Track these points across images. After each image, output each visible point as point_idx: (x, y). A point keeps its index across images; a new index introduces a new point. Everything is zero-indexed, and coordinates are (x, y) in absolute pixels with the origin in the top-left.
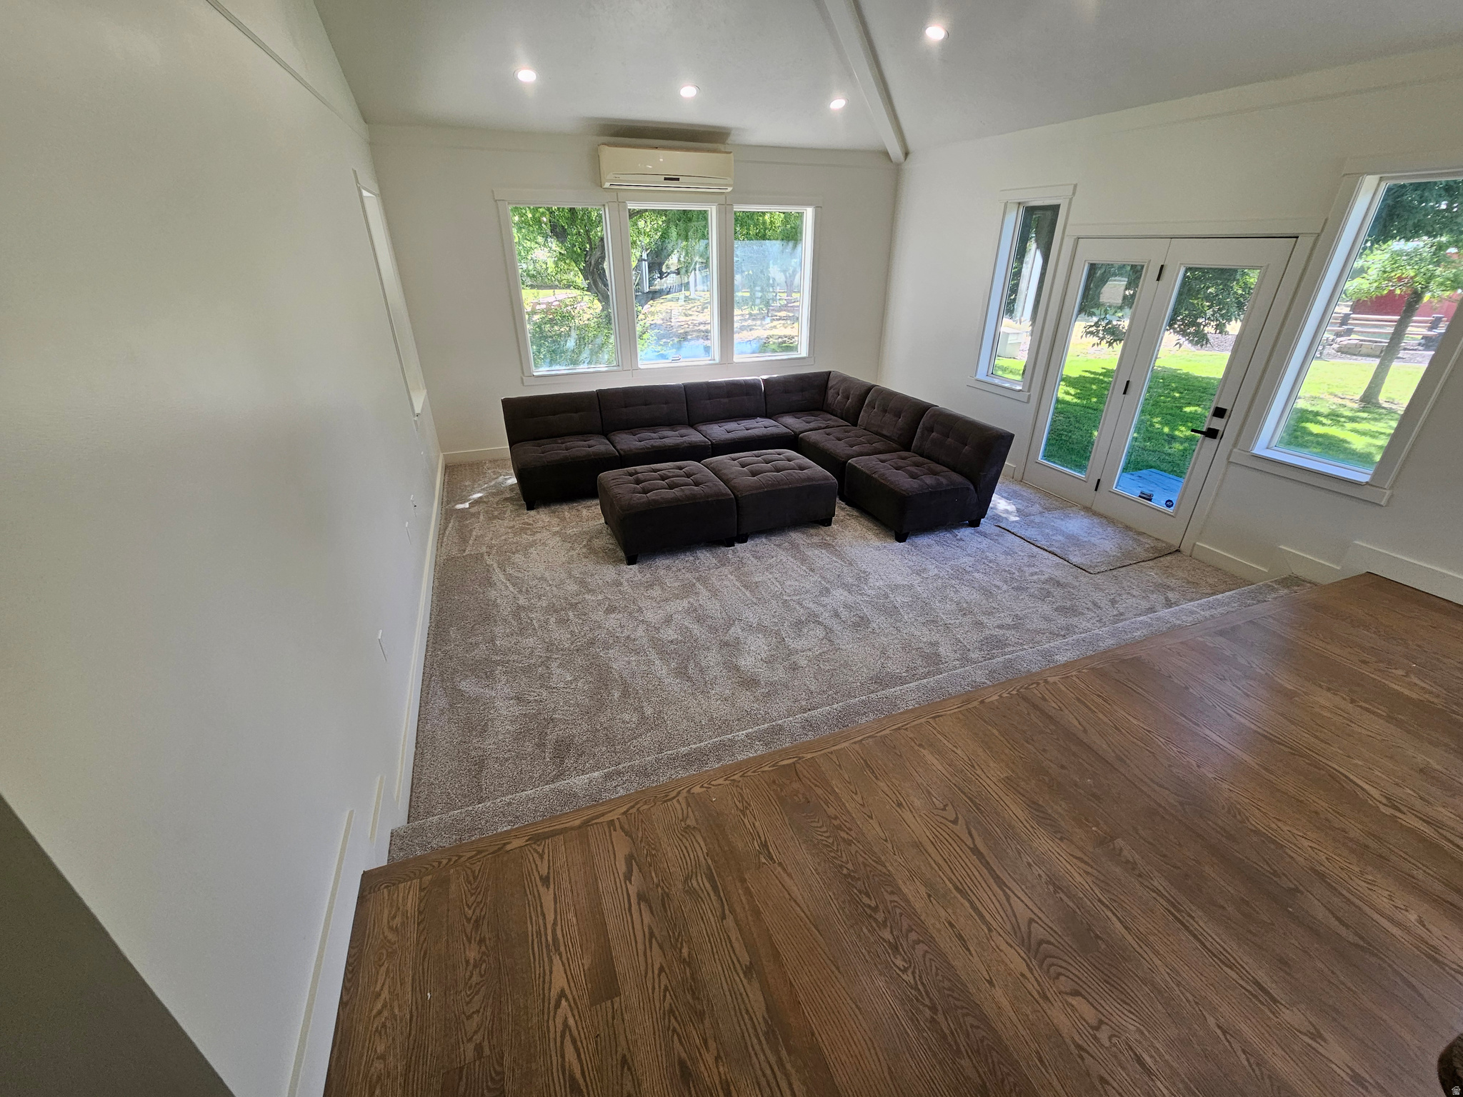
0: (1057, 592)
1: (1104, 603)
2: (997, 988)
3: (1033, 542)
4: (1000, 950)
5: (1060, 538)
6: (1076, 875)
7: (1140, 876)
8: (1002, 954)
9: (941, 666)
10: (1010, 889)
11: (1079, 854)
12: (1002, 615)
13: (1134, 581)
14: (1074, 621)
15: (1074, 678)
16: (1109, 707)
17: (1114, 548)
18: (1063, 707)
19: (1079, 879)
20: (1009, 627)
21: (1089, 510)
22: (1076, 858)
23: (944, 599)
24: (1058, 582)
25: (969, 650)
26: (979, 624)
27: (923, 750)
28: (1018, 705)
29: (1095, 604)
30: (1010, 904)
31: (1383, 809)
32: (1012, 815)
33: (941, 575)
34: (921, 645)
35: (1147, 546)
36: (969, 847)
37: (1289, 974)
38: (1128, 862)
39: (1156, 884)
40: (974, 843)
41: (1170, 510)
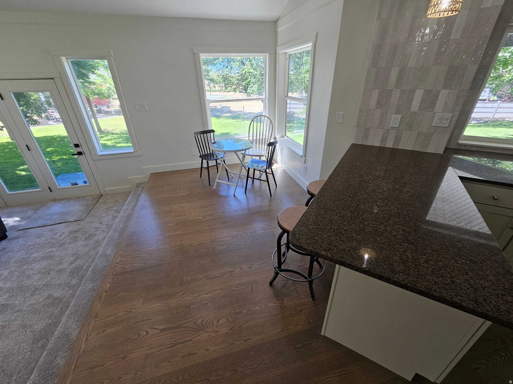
0: (78, 234)
1: (98, 225)
2: (209, 348)
3: (45, 225)
4: (199, 340)
5: (55, 216)
6: (187, 298)
7: (196, 280)
8: (200, 340)
9: (64, 300)
10: (181, 325)
11: (182, 293)
12: (66, 259)
13: (99, 212)
14: (96, 238)
15: (124, 253)
16: (141, 251)
17: (81, 207)
18: (131, 264)
19: (189, 298)
20: (75, 260)
21: (55, 200)
22: (182, 295)
23: (29, 277)
24: (74, 231)
25: (69, 283)
26: (60, 271)
27: (107, 332)
28: (118, 278)
29: (96, 228)
30: (186, 327)
31: (204, 219)
32: (158, 308)
33: (13, 270)
34: (42, 304)
35: (91, 199)
36: (160, 333)
37: (229, 264)
38: (191, 281)
39: (199, 277)
40: (159, 329)
41: (87, 184)
